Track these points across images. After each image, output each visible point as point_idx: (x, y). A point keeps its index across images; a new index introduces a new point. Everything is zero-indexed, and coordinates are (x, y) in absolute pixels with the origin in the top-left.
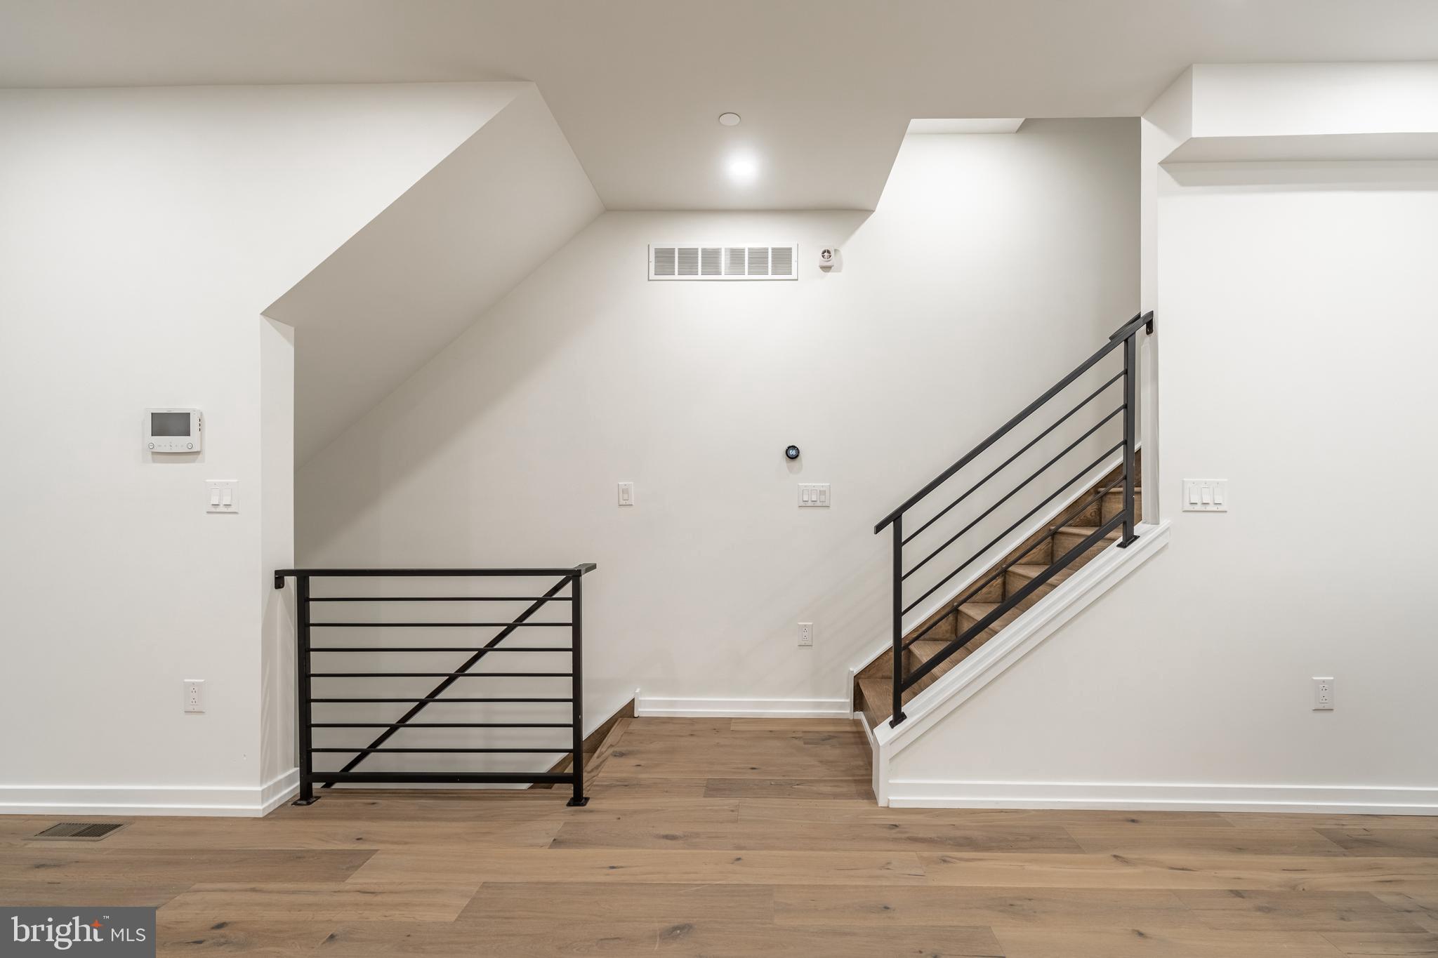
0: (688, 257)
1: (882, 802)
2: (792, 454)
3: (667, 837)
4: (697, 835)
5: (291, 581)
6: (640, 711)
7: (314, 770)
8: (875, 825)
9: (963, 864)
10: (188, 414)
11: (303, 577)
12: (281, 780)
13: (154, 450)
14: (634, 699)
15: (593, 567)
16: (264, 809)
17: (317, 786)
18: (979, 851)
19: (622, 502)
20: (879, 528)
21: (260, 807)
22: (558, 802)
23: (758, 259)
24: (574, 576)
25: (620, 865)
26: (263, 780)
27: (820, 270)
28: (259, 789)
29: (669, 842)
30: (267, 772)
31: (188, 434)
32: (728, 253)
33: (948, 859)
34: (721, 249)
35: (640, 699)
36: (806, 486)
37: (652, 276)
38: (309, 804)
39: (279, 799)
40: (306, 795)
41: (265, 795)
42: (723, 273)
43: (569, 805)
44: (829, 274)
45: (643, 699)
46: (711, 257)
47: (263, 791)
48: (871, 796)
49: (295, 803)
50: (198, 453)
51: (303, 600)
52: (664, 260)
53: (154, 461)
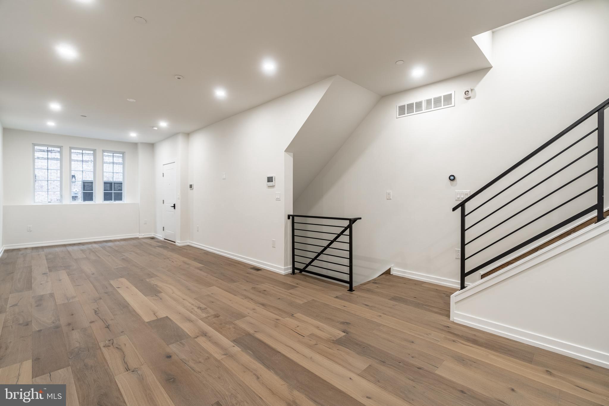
0: (410, 106)
1: (451, 319)
2: (452, 178)
3: (366, 305)
4: (375, 307)
5: (291, 217)
6: (392, 272)
7: (295, 267)
8: (440, 324)
9: (461, 345)
10: (272, 177)
11: (293, 216)
12: (289, 267)
13: (268, 185)
14: (390, 268)
15: (360, 218)
16: (284, 273)
17: (296, 271)
18: (474, 344)
19: (388, 198)
20: (454, 209)
21: (283, 272)
22: (346, 289)
23: (437, 101)
24: (352, 221)
25: (346, 306)
26: (284, 267)
27: (465, 99)
28: (284, 268)
29: (365, 306)
30: (286, 265)
31: (272, 182)
32: (426, 102)
33: (456, 341)
34: (422, 101)
35: (393, 268)
36: (458, 192)
37: (398, 116)
38: (293, 275)
39: (288, 272)
40: (293, 273)
41: (285, 270)
42: (423, 109)
43: (348, 290)
44: (470, 100)
45: (394, 269)
46: (419, 105)
47: (284, 269)
48: (448, 316)
49: (291, 274)
50: (274, 186)
51: (293, 223)
52: (402, 110)
53: (268, 188)
